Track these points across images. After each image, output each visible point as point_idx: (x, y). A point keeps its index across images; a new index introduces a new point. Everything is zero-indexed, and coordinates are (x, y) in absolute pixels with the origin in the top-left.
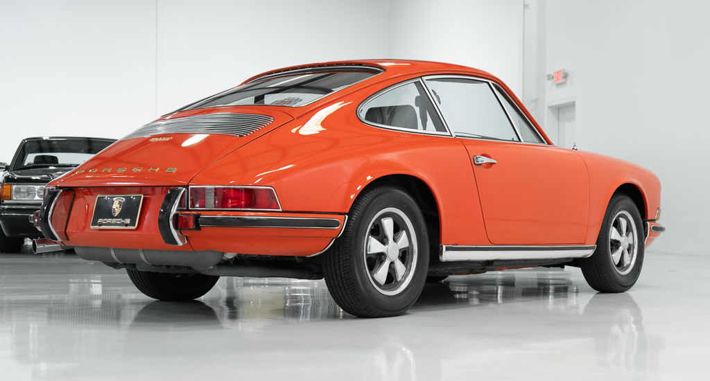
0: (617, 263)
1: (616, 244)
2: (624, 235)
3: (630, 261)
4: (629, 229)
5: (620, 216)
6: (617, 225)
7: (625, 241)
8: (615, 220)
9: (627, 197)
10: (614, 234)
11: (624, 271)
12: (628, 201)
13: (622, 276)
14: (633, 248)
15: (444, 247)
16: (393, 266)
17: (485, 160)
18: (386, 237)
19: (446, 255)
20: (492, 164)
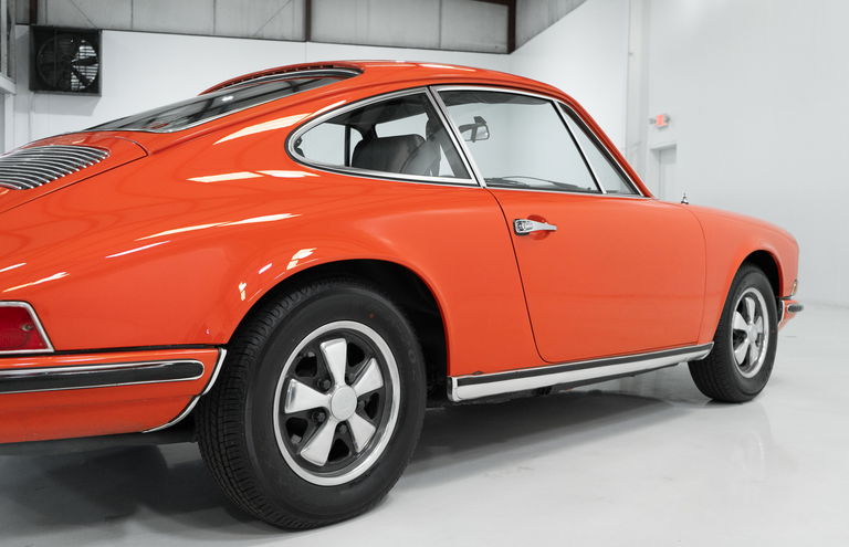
0: (741, 362)
1: (740, 336)
2: (751, 322)
3: (759, 358)
4: (758, 313)
5: (746, 296)
6: (742, 309)
7: (752, 330)
8: (741, 302)
9: (756, 269)
10: (737, 322)
11: (749, 372)
12: (758, 275)
13: (749, 380)
14: (763, 339)
15: (455, 380)
16: (343, 428)
17: (536, 226)
18: (329, 377)
19: (459, 393)
20: (548, 232)
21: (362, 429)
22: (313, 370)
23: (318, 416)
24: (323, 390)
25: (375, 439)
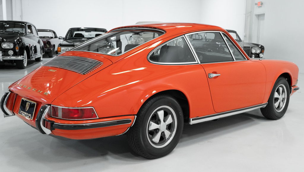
0: (277, 107)
1: (277, 99)
2: (281, 95)
3: (283, 106)
4: (283, 91)
5: (280, 86)
6: (278, 91)
7: (281, 97)
8: (278, 89)
9: (282, 78)
10: (276, 95)
11: (279, 110)
12: (285, 80)
13: (279, 113)
14: (285, 100)
15: (191, 119)
16: (163, 133)
17: (214, 75)
18: (159, 120)
19: (192, 122)
20: (218, 76)
21: (167, 133)
22: (155, 119)
23: (157, 130)
24: (158, 124)
25: (170, 136)
